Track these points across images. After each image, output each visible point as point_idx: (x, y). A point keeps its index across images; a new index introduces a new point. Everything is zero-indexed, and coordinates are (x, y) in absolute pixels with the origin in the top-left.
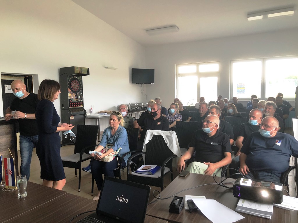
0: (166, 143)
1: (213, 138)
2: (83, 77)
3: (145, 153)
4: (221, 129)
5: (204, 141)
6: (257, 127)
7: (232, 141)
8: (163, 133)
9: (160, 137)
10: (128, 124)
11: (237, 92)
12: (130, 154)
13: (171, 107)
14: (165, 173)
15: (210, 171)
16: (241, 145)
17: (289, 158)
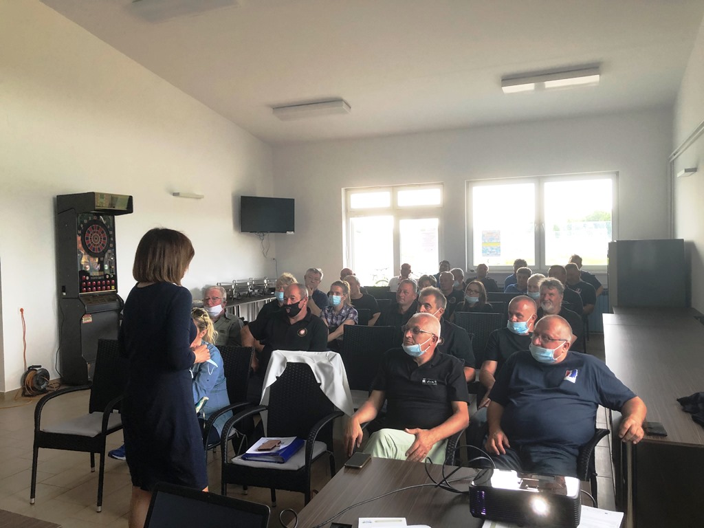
0: (319, 382)
1: (427, 369)
2: (115, 217)
3: (267, 408)
4: (444, 345)
5: (407, 377)
6: (526, 339)
7: (469, 373)
8: (311, 358)
9: (303, 368)
10: (226, 334)
11: (483, 252)
12: (231, 412)
13: (333, 291)
14: (314, 456)
15: (420, 449)
16: (492, 380)
17: (594, 410)
